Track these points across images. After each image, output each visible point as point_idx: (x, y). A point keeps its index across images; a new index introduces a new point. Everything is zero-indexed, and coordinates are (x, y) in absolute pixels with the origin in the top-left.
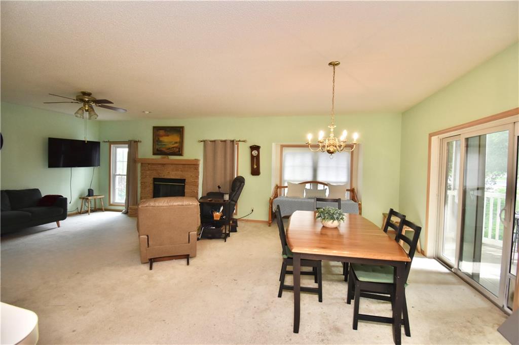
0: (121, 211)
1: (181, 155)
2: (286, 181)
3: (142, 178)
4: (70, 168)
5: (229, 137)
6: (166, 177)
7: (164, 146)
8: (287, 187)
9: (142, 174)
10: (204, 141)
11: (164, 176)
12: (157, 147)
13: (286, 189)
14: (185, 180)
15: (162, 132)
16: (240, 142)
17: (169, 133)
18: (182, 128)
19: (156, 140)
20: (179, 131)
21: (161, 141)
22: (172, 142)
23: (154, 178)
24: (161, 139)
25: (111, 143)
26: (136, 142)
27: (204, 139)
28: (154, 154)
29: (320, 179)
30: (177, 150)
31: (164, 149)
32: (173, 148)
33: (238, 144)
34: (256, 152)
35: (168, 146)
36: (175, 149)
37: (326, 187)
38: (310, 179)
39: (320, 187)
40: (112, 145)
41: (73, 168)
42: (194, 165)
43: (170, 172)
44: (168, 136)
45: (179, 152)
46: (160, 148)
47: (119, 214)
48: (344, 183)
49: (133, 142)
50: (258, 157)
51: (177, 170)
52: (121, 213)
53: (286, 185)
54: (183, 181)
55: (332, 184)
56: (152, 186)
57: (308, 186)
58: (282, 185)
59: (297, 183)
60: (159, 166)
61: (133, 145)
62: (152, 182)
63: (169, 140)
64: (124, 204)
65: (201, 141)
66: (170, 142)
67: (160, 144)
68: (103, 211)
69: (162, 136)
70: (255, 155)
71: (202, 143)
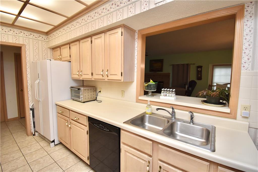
2: (215, 83)
5: (186, 63)
7: (154, 68)
11: (154, 80)
12: (151, 68)
13: (215, 87)
14: (163, 82)
15: (154, 62)
16: (191, 65)
18: (163, 60)
19: (151, 66)
20: (161, 61)
21: (153, 66)
22: (158, 66)
27: (173, 64)
28: (150, 71)
32: (158, 68)
33: (190, 65)
34: (200, 69)
35: (156, 68)
42: (168, 75)
45: (161, 70)
50: (201, 71)
53: (215, 85)
58: (213, 85)
59: (222, 84)
69: (154, 64)
70: (199, 70)
71: (172, 66)
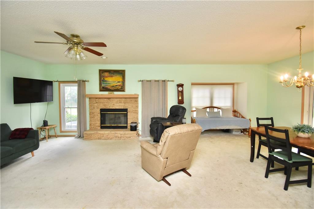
0: (74, 136)
1: (124, 91)
3: (90, 109)
4: (30, 104)
5: (161, 78)
6: (111, 108)
7: (108, 85)
8: (195, 111)
9: (90, 106)
10: (142, 81)
11: (110, 107)
12: (103, 85)
14: (127, 109)
15: (106, 74)
17: (113, 75)
18: (124, 71)
19: (102, 80)
21: (106, 81)
22: (116, 81)
23: (101, 109)
24: (106, 79)
25: (60, 82)
26: (84, 81)
29: (215, 105)
30: (120, 87)
31: (109, 87)
32: (117, 86)
33: (167, 83)
34: (181, 88)
35: (112, 85)
36: (118, 87)
37: (219, 110)
38: (208, 105)
39: (216, 110)
40: (61, 84)
41: (31, 104)
42: (135, 98)
43: (115, 104)
44: (112, 77)
45: (122, 89)
46: (105, 86)
47: (73, 138)
48: (229, 107)
49: (81, 82)
50: (182, 92)
51: (120, 102)
52: (74, 137)
54: (126, 110)
55: (222, 108)
56: (99, 115)
57: (208, 110)
59: (201, 108)
60: (105, 99)
61: (81, 84)
62: (99, 112)
63: (113, 81)
64: (77, 130)
65: (140, 81)
66: (114, 82)
67: (105, 83)
68: (57, 138)
69: (107, 77)
70: (180, 90)
71: (141, 82)
